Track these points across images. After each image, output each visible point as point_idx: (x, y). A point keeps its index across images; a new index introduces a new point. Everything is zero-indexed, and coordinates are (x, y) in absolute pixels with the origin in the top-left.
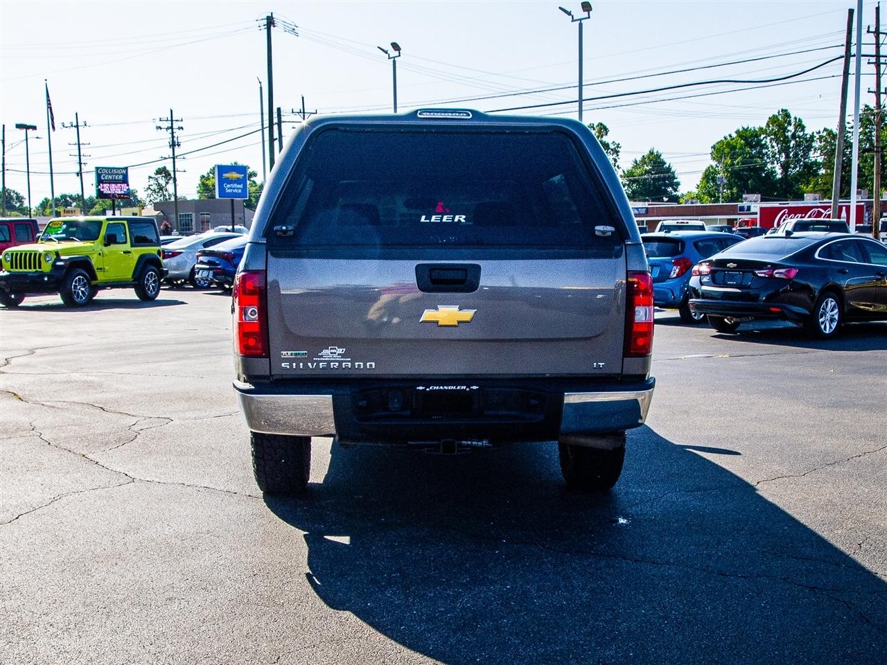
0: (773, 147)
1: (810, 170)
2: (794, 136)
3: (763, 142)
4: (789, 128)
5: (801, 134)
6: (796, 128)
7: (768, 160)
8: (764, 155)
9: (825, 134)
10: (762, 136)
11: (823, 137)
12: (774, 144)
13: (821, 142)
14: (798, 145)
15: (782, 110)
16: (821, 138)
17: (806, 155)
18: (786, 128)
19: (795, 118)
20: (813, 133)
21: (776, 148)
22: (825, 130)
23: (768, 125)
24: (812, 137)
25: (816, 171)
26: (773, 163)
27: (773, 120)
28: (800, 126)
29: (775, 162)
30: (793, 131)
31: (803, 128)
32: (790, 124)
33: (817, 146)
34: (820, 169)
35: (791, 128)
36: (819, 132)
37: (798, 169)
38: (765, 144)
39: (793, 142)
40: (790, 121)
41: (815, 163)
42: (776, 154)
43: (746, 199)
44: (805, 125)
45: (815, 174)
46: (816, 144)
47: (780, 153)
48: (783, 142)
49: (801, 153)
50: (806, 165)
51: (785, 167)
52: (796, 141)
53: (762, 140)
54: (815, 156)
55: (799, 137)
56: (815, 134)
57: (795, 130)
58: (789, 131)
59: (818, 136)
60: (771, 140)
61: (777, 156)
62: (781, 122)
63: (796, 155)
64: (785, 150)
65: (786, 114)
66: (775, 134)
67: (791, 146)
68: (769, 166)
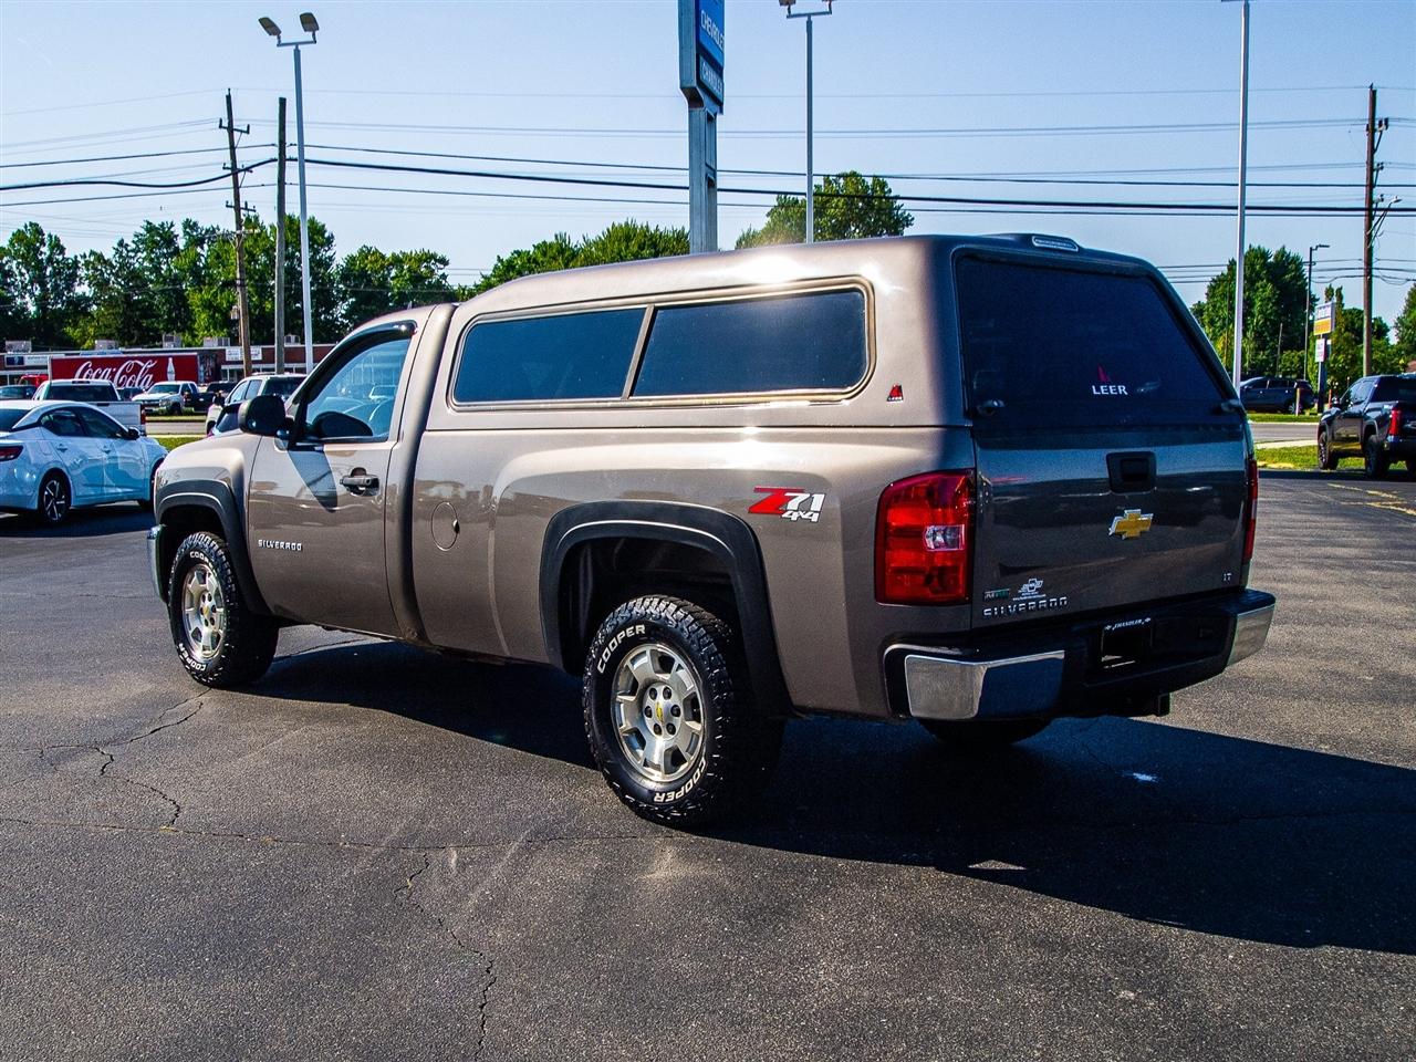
0: (22, 274)
1: (78, 307)
2: (50, 260)
3: (6, 268)
4: (43, 249)
5: (60, 257)
6: (52, 249)
7: (16, 294)
8: (9, 285)
9: (92, 259)
10: (5, 259)
11: (90, 262)
12: (24, 271)
13: (88, 270)
14: (56, 273)
15: (31, 224)
16: (87, 264)
17: (70, 287)
18: (38, 249)
19: (50, 236)
20: (76, 257)
21: (27, 276)
22: (92, 253)
23: (11, 243)
24: (76, 262)
25: (85, 309)
26: (23, 297)
27: (19, 237)
28: (57, 246)
29: (27, 296)
30: (48, 253)
31: (62, 250)
32: (43, 243)
33: (83, 275)
34: (90, 306)
35: (45, 249)
36: (85, 256)
37: (59, 306)
38: (9, 271)
39: (49, 269)
40: (43, 240)
41: (84, 298)
42: (27, 285)
43: (10, 347)
44: (65, 246)
45: (86, 313)
46: (82, 272)
47: (32, 283)
48: (35, 268)
49: (62, 285)
50: (70, 302)
51: (41, 302)
52: (54, 268)
53: (5, 265)
54: (83, 289)
55: (58, 262)
56: (79, 259)
57: (51, 253)
58: (42, 253)
59: (83, 262)
60: (18, 264)
61: (29, 287)
62: (30, 240)
63: (56, 286)
64: (40, 279)
65: (37, 231)
66: (23, 256)
67: (48, 274)
68: (19, 301)
